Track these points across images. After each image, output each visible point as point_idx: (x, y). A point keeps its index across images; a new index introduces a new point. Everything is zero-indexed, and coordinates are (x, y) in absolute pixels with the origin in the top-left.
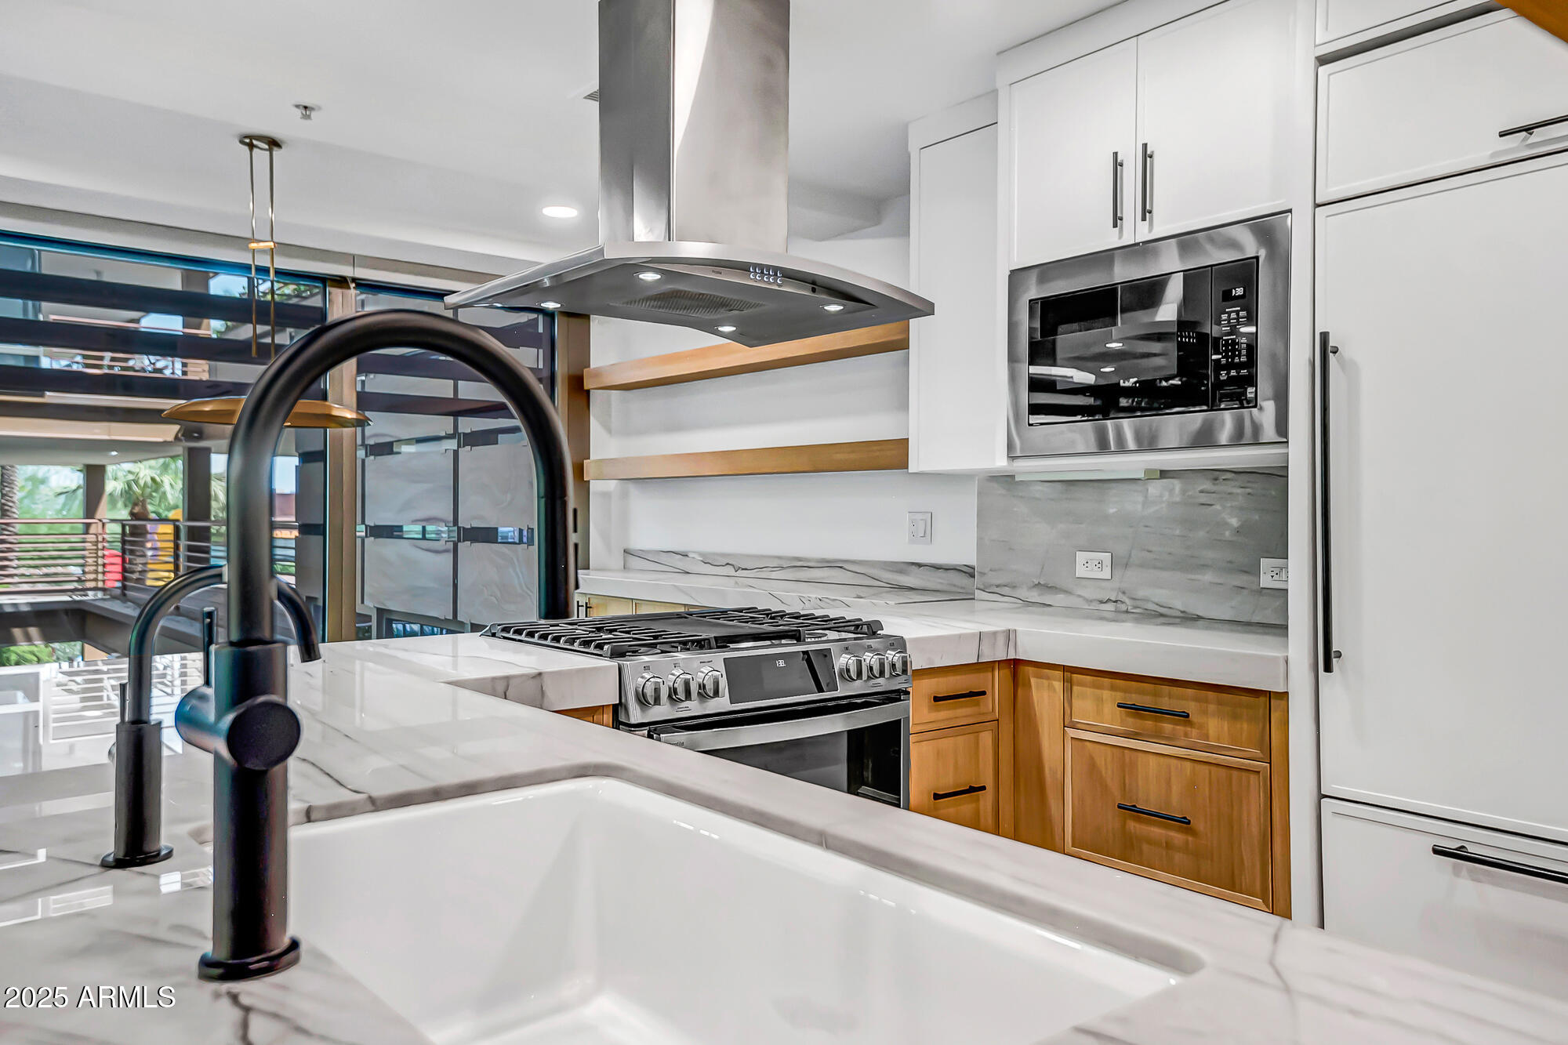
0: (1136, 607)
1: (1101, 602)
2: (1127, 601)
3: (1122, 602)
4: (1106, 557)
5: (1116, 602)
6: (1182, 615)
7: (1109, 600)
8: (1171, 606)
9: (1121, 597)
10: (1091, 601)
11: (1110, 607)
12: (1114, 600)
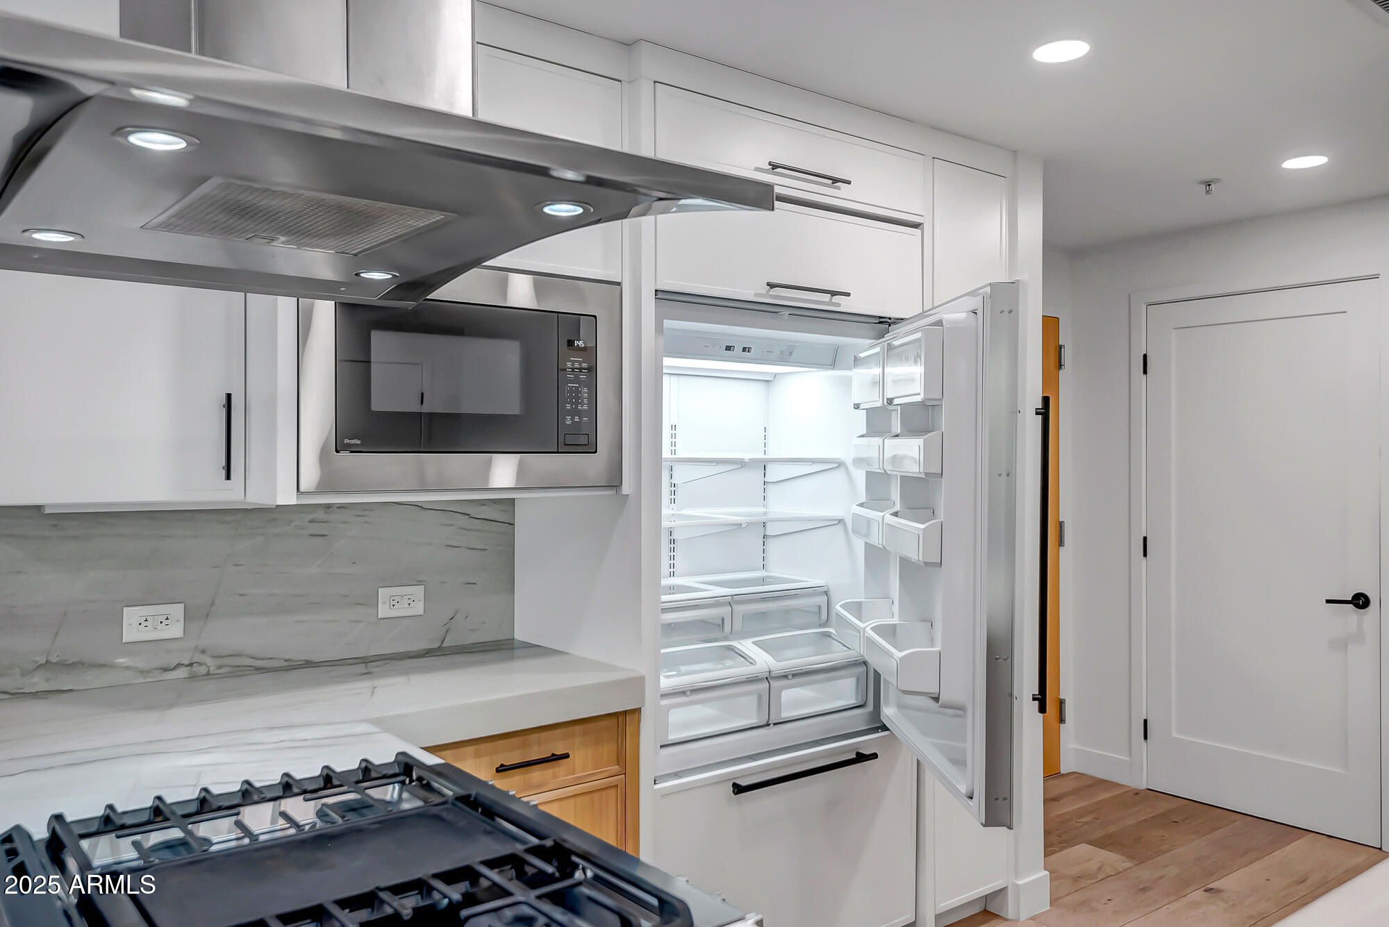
0: (220, 667)
1: (166, 670)
2: (209, 661)
3: (200, 664)
4: (177, 610)
5: (191, 665)
6: (286, 664)
7: (179, 665)
8: (270, 656)
9: (198, 657)
10: (148, 672)
11: (181, 673)
12: (186, 662)
